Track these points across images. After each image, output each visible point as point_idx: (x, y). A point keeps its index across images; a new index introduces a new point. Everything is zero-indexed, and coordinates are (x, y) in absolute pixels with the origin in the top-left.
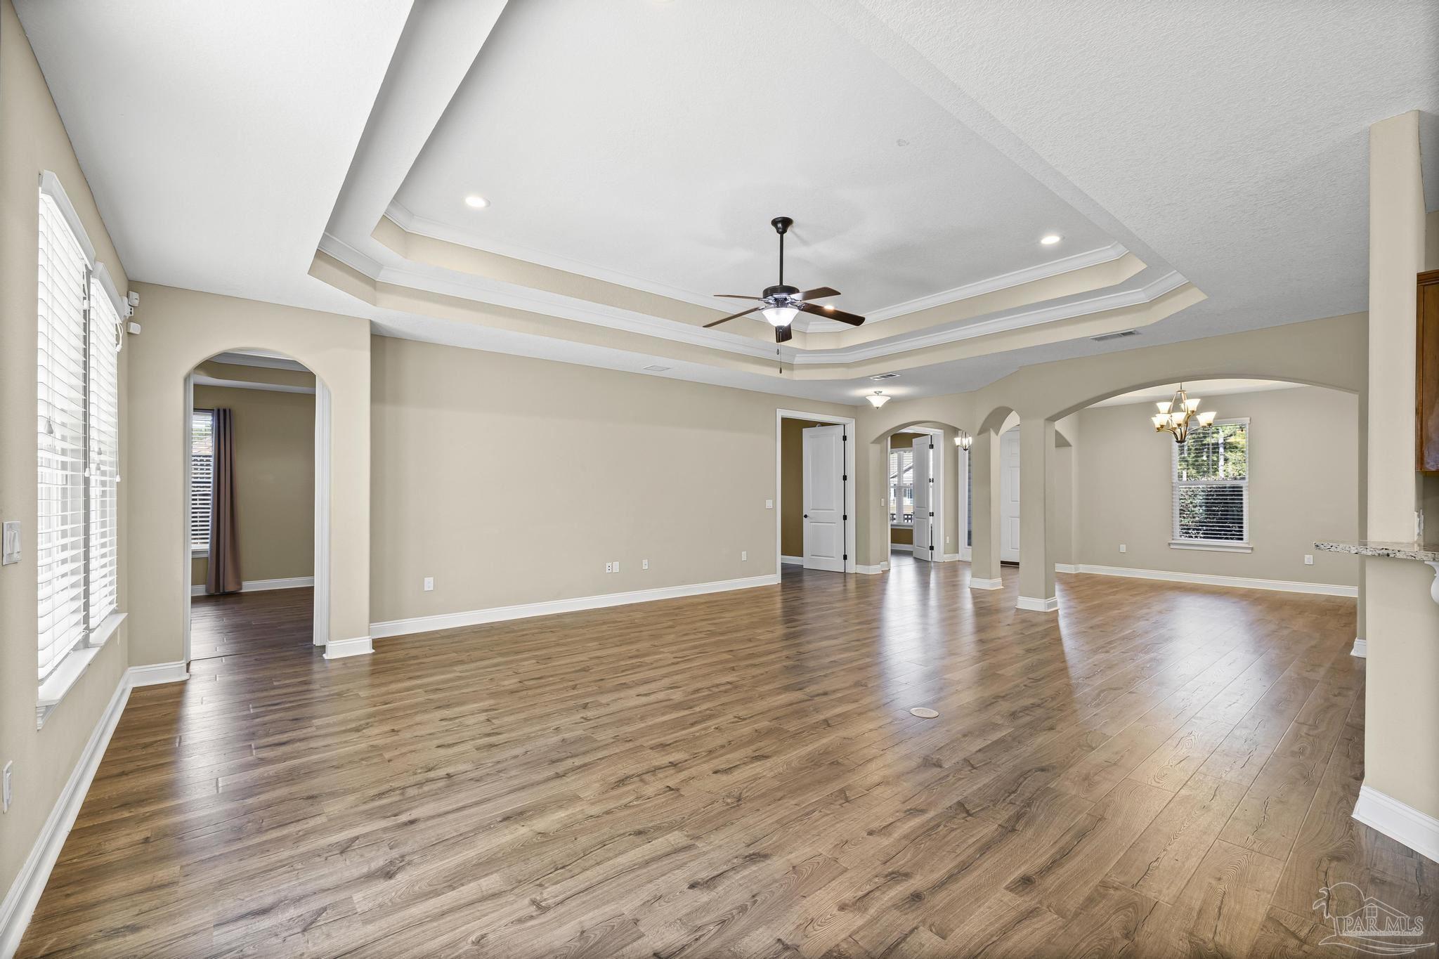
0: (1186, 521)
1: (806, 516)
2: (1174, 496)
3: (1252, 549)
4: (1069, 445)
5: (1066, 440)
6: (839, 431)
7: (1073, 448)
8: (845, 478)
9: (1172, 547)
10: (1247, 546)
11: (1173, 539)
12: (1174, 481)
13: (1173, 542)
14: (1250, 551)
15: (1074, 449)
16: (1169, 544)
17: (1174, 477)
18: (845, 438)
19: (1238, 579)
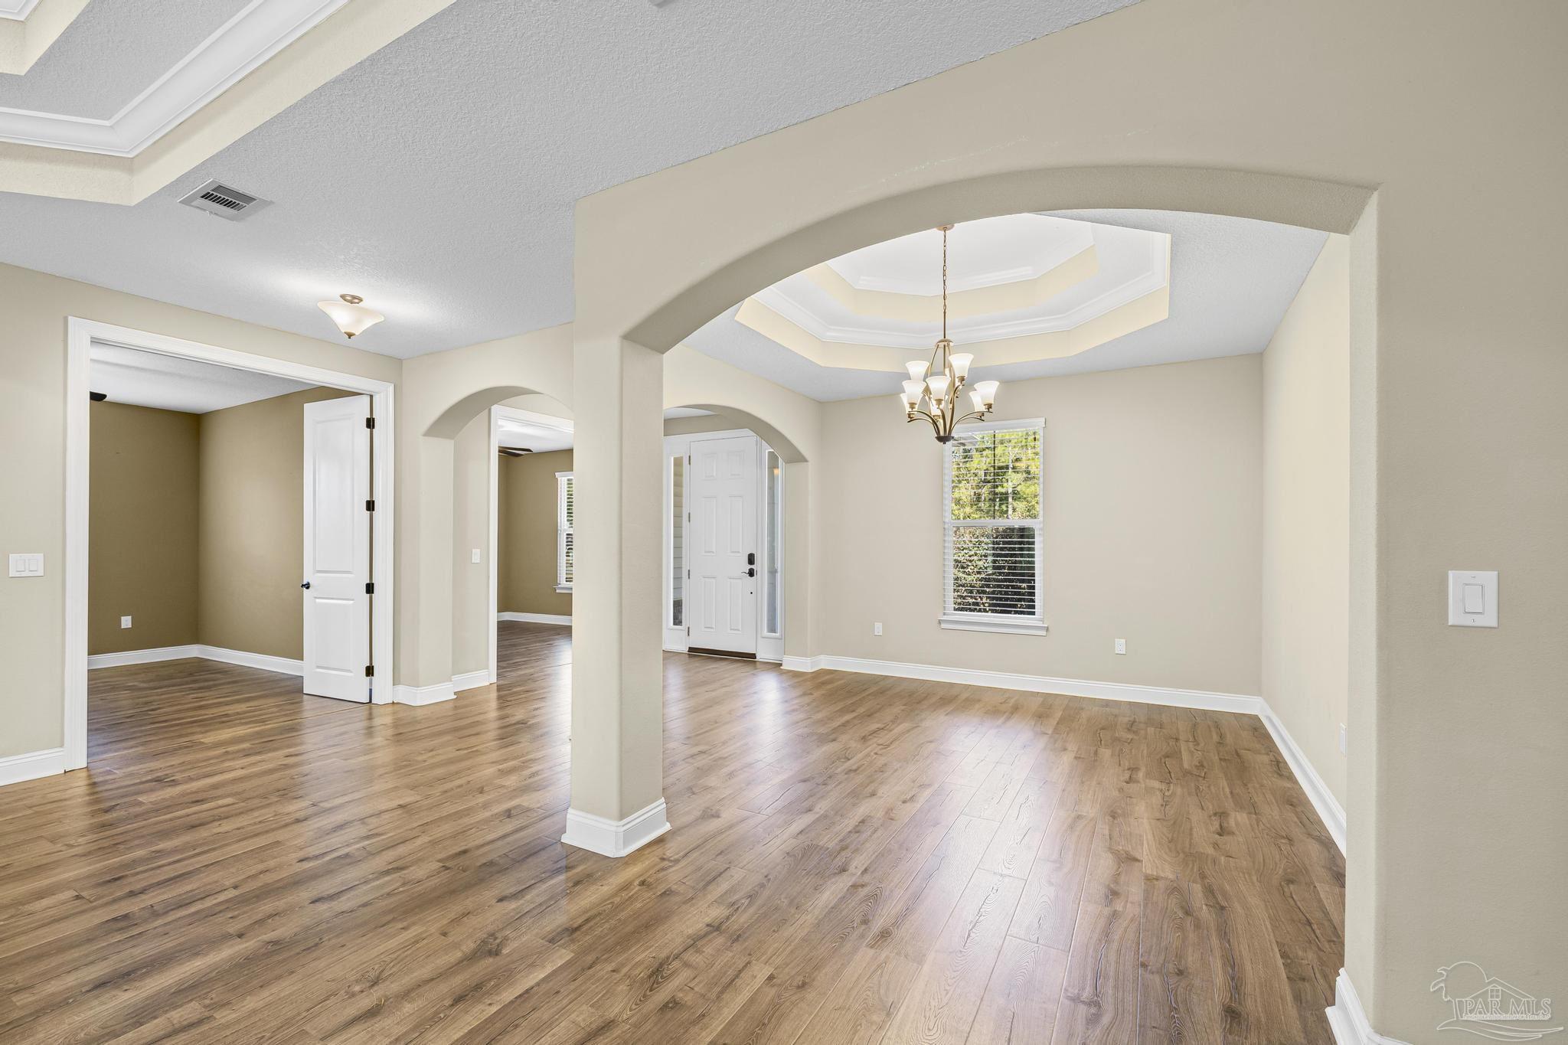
0: (969, 578)
1: (307, 586)
2: (946, 545)
3: (1047, 629)
4: (804, 460)
5: (800, 453)
6: (359, 409)
7: (809, 464)
8: (370, 506)
9: (943, 626)
10: (1040, 624)
11: (944, 614)
12: (947, 520)
13: (945, 618)
14: (1044, 633)
15: (811, 468)
16: (940, 622)
17: (947, 514)
18: (370, 423)
19: (1028, 677)
